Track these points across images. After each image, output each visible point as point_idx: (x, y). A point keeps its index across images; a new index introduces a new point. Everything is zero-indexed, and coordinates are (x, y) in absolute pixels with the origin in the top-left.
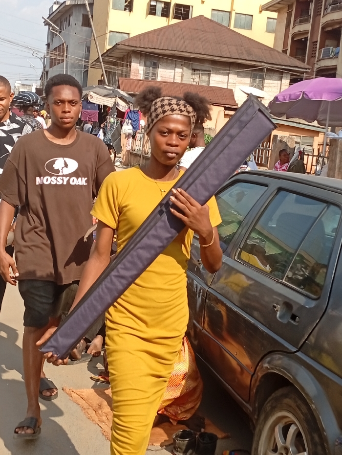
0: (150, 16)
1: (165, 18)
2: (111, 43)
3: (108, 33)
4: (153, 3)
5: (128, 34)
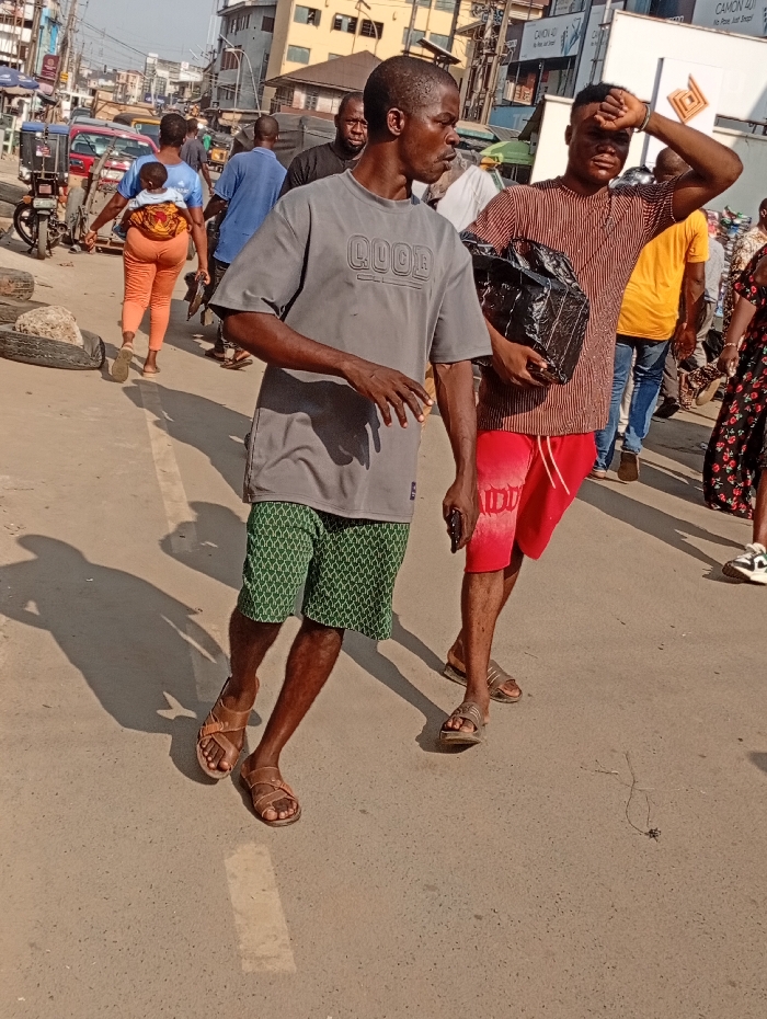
0: (335, 31)
1: (351, 35)
2: (289, 58)
3: (287, 48)
4: (339, 17)
5: (309, 49)
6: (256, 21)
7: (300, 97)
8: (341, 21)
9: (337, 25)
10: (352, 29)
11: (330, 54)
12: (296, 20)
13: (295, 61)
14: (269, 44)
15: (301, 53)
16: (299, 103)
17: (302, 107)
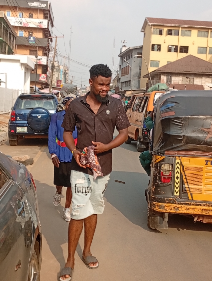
0: (169, 53)
3: (150, 62)
4: (170, 46)
5: (159, 61)
8: (171, 48)
9: (170, 50)
10: (176, 51)
11: (168, 62)
12: (152, 51)
13: (153, 67)
15: (156, 63)
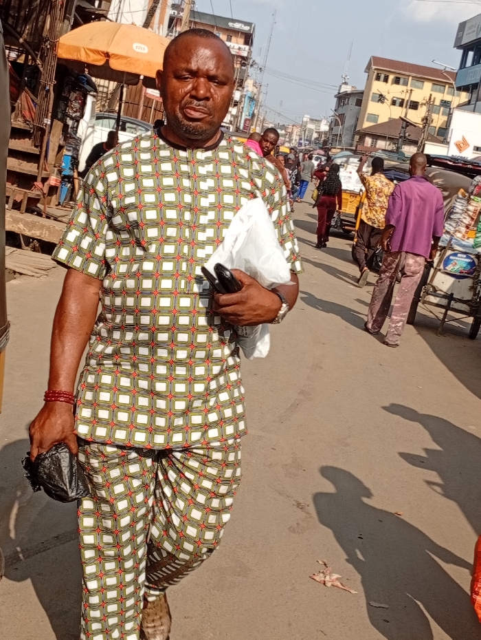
0: (392, 106)
1: (400, 108)
2: (367, 120)
3: (367, 115)
4: (395, 99)
5: (378, 116)
6: (353, 101)
7: (368, 141)
8: (396, 101)
9: (394, 103)
11: (389, 118)
12: (372, 100)
13: (371, 121)
14: (358, 113)
15: (374, 117)
16: (368, 144)
17: (369, 146)
